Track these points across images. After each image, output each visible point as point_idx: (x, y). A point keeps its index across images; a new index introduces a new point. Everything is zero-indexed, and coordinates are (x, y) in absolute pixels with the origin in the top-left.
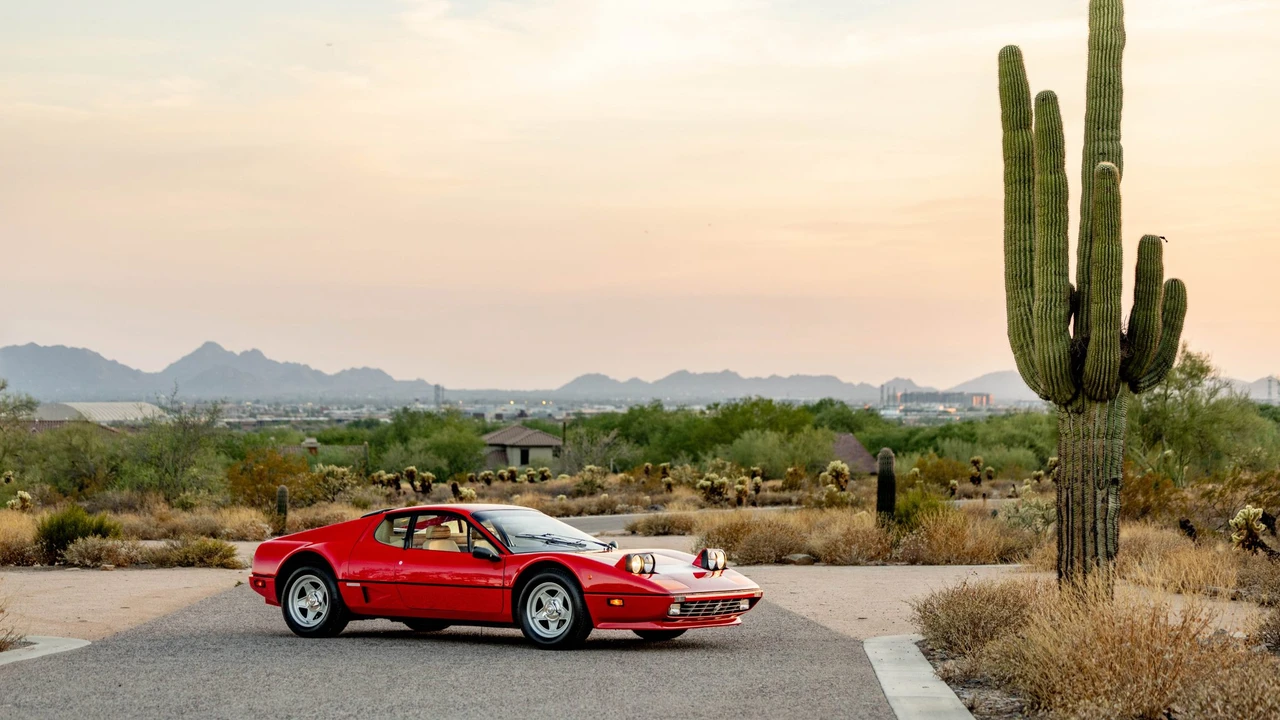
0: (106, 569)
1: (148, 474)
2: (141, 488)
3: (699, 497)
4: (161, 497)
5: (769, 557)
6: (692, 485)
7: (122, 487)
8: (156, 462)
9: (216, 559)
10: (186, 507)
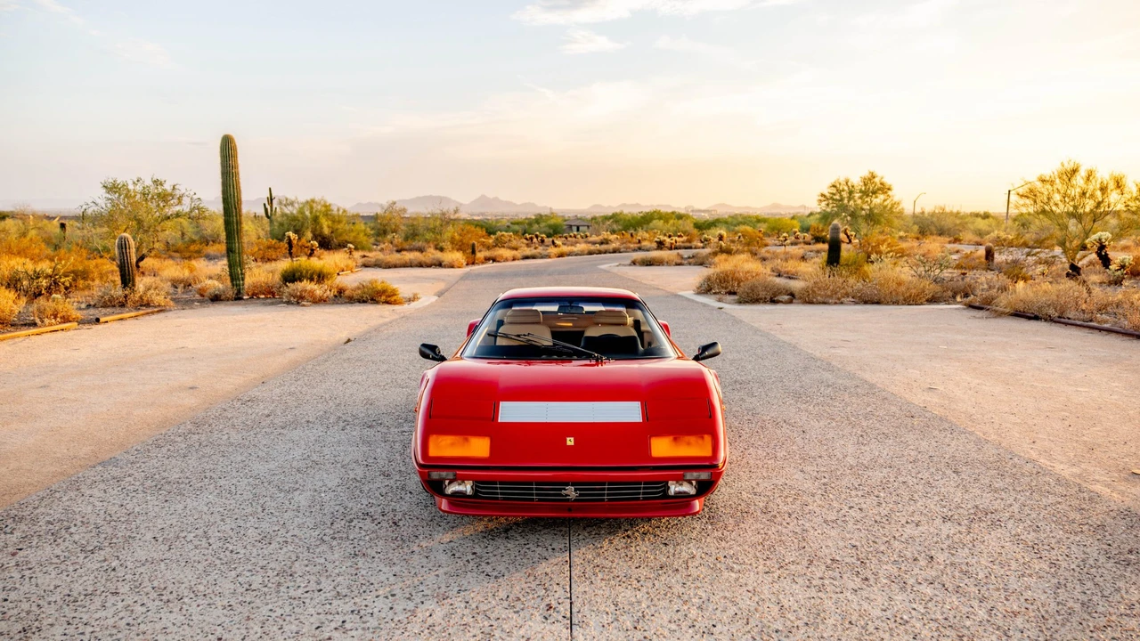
0: (304, 305)
1: (429, 236)
2: (427, 241)
3: (655, 245)
4: (432, 246)
5: (765, 298)
6: (651, 241)
7: (419, 241)
8: (433, 230)
9: (383, 298)
10: (442, 250)
